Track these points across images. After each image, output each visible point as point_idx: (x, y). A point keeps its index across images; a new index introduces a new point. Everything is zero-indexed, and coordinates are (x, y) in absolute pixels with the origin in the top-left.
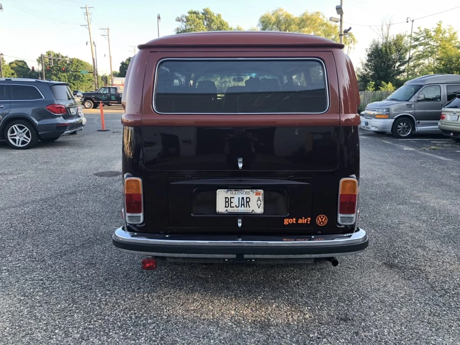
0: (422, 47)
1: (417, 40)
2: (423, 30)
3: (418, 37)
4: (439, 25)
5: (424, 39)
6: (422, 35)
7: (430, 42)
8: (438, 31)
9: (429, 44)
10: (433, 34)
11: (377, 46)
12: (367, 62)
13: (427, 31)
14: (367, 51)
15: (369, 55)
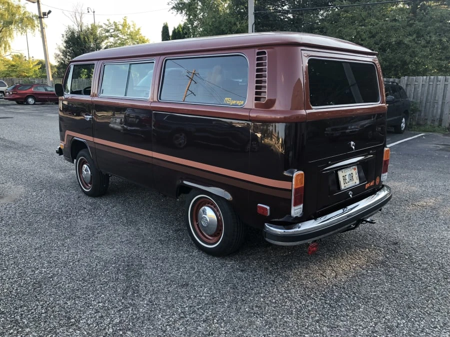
0: (112, 38)
1: (108, 31)
2: (112, 23)
3: (109, 28)
4: (125, 20)
5: (114, 31)
6: (112, 27)
7: (119, 35)
8: (124, 26)
9: (118, 36)
10: (121, 28)
11: (73, 33)
12: (64, 49)
13: (115, 24)
14: (63, 37)
15: (66, 42)
